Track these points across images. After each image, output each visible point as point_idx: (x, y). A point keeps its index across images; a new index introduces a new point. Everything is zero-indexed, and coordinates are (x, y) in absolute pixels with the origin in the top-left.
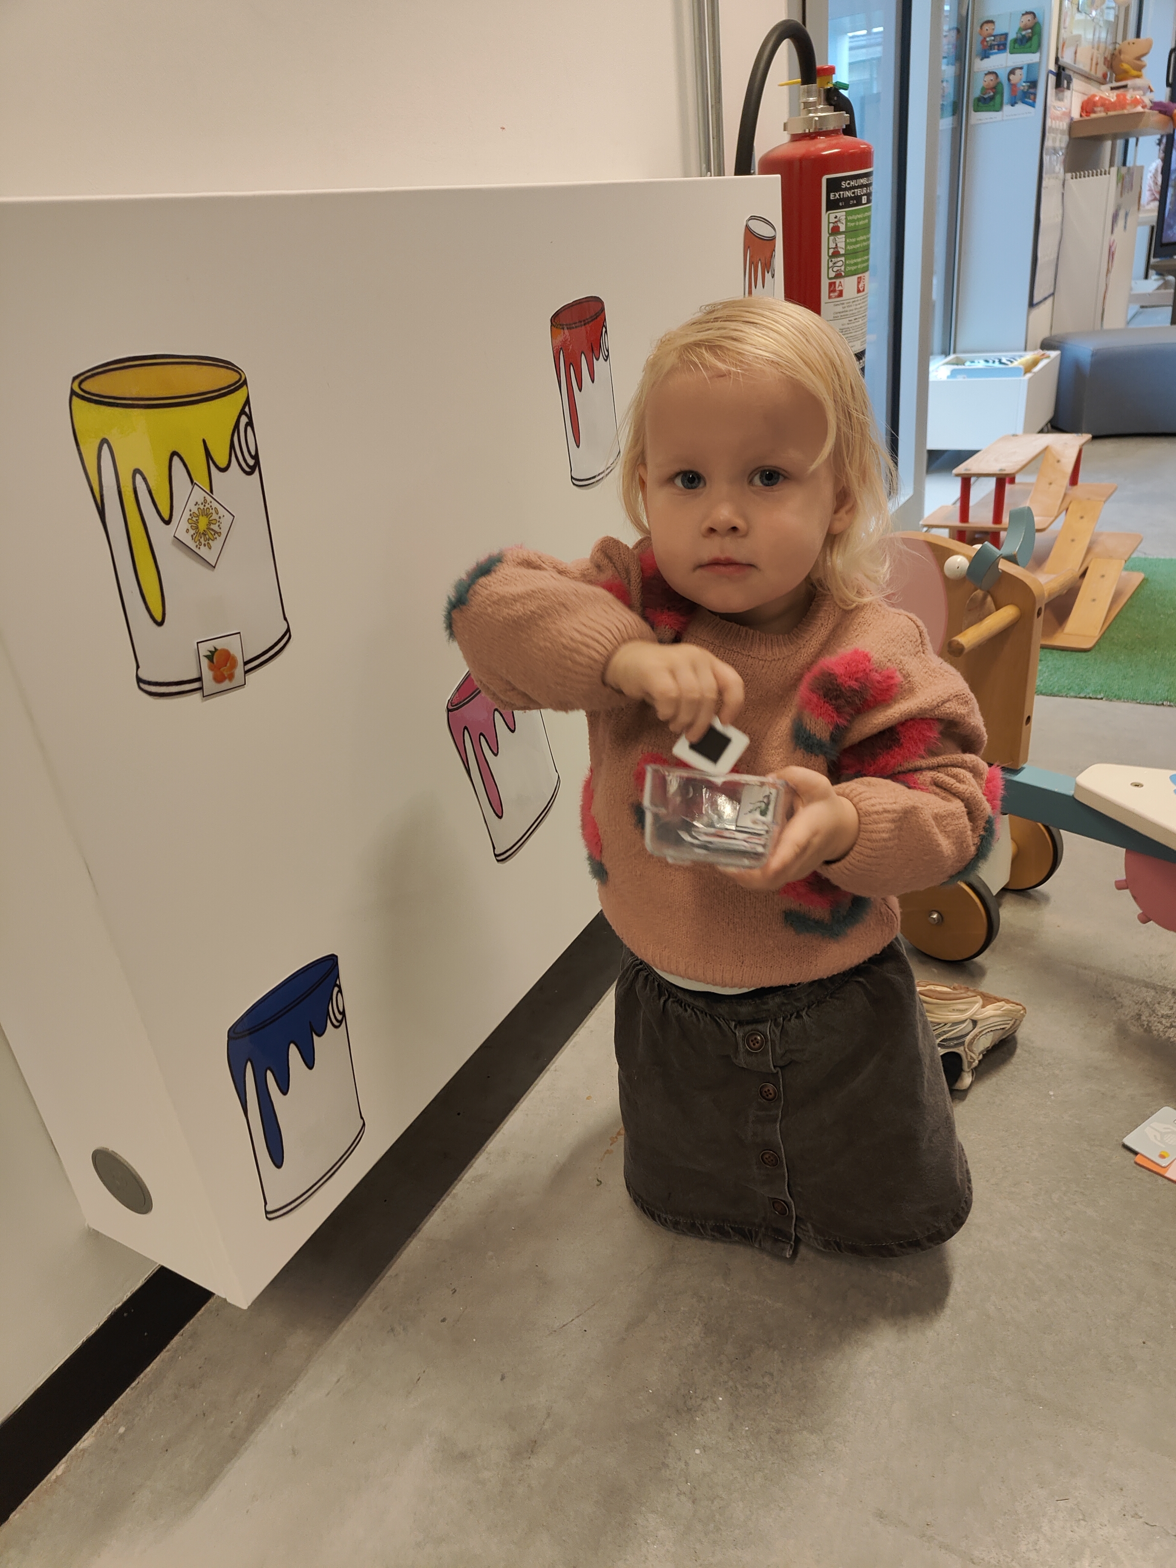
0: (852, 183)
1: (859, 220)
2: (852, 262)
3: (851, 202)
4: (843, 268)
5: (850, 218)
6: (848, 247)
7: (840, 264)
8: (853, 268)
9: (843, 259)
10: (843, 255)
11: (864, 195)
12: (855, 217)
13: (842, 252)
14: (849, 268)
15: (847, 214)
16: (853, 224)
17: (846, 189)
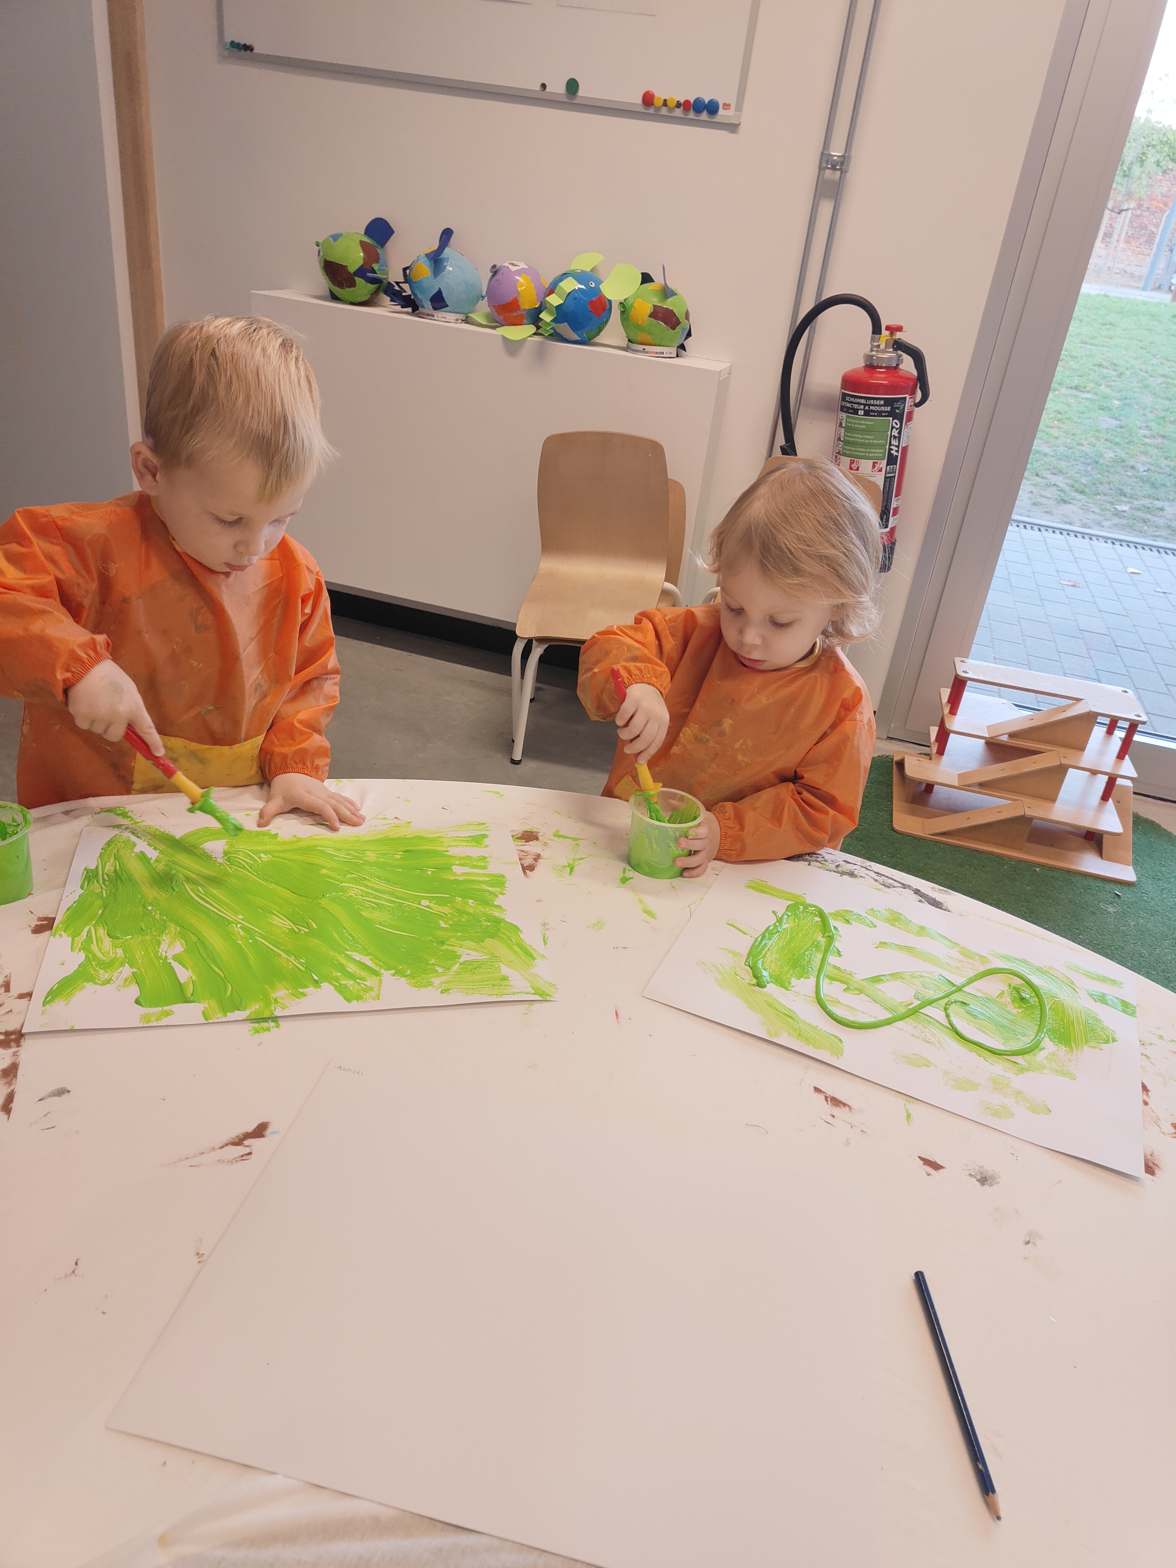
0: (852, 399)
1: (855, 424)
2: (848, 448)
3: (850, 411)
4: (841, 449)
5: (848, 420)
6: (845, 438)
7: (840, 446)
8: (848, 452)
9: (842, 443)
10: (842, 441)
11: (860, 409)
12: (852, 421)
13: (842, 439)
14: (844, 451)
15: (847, 417)
16: (850, 425)
17: (847, 402)
